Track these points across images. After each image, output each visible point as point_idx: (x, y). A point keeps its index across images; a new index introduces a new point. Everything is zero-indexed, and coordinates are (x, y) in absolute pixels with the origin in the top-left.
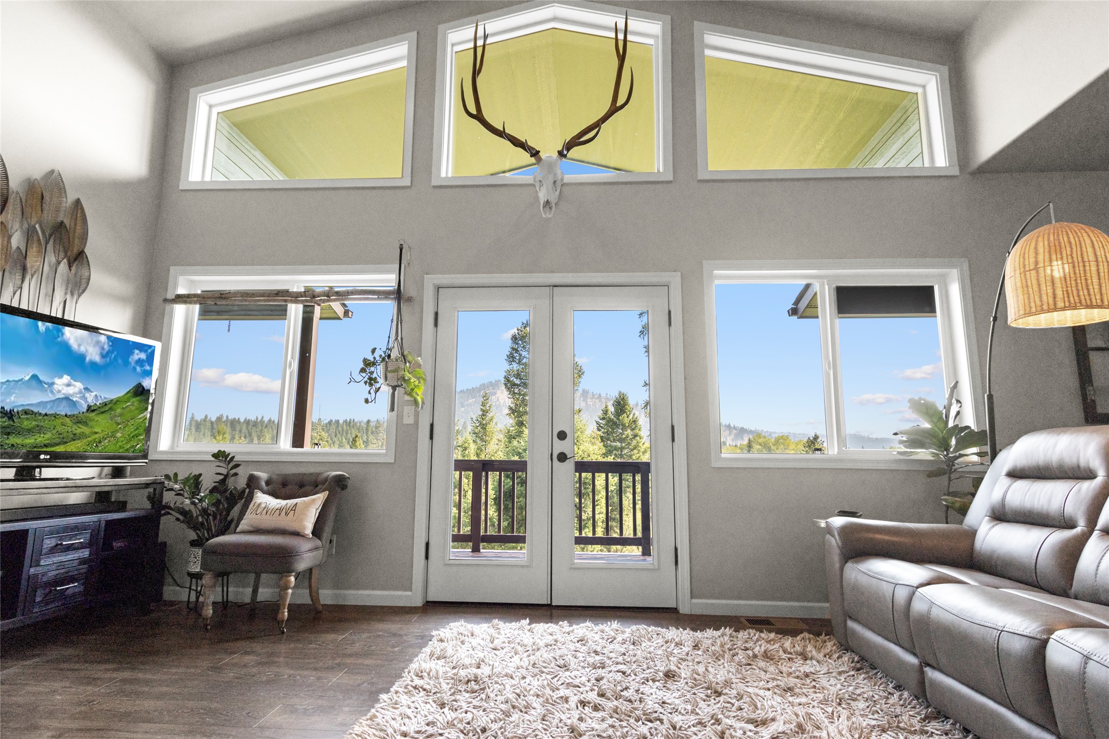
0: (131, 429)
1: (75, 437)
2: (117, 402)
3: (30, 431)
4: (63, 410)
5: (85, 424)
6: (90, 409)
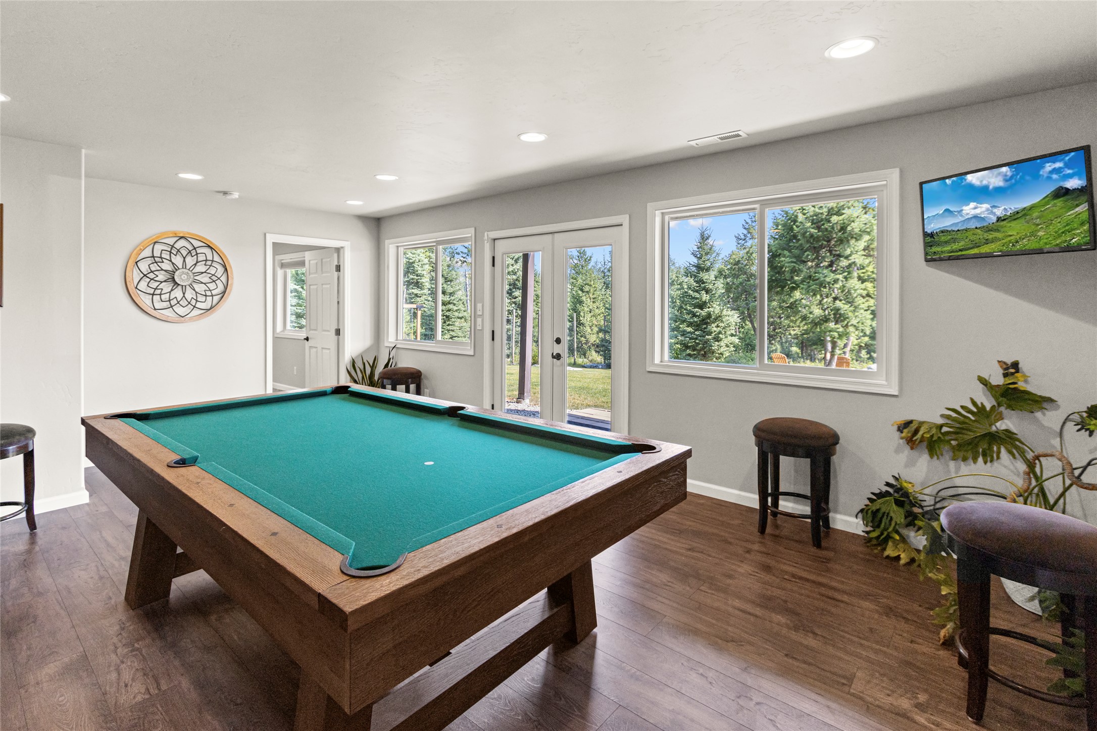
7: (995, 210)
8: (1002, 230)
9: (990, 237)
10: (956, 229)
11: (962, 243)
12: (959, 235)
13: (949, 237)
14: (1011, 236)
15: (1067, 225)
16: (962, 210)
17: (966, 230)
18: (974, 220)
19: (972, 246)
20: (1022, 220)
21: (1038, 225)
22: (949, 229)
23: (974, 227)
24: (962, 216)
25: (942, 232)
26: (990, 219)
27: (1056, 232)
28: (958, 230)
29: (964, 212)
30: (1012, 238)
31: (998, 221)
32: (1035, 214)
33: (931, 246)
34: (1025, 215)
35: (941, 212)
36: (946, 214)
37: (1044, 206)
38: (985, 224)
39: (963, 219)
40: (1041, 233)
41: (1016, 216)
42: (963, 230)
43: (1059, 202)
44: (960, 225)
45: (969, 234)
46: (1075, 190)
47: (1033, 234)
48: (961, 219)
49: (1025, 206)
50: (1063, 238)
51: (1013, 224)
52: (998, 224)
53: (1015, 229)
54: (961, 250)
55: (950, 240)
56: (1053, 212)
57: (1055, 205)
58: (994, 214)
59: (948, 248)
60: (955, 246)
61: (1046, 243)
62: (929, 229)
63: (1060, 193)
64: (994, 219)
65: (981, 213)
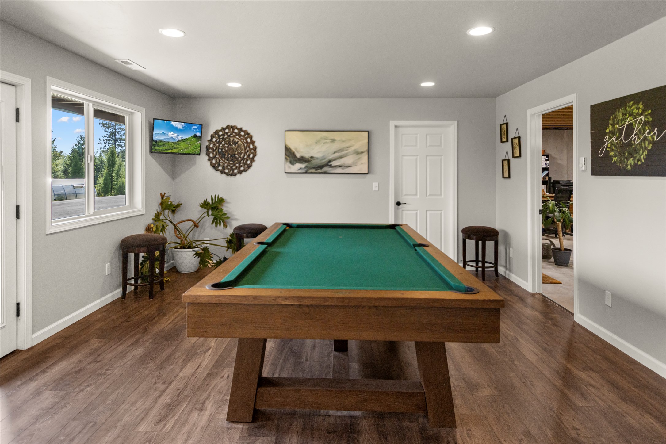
7: (178, 137)
8: (180, 144)
9: (176, 146)
10: (165, 141)
11: (166, 147)
12: (166, 144)
13: (162, 144)
14: (182, 147)
15: (196, 147)
16: (168, 134)
17: (169, 142)
18: (171, 139)
19: (169, 149)
20: (185, 142)
21: (189, 145)
22: (163, 140)
23: (171, 142)
24: (168, 136)
25: (160, 141)
26: (176, 140)
27: (193, 148)
28: (166, 142)
29: (169, 135)
30: (182, 148)
31: (179, 141)
32: (189, 141)
33: (155, 146)
34: (186, 141)
35: (161, 133)
36: (163, 134)
37: (191, 139)
38: (175, 141)
39: (168, 138)
40: (189, 148)
41: (184, 140)
42: (167, 142)
43: (195, 139)
44: (167, 140)
45: (170, 144)
46: (198, 136)
47: (187, 148)
48: (168, 137)
49: (187, 138)
50: (194, 151)
51: (183, 143)
52: (179, 142)
53: (183, 145)
54: (166, 150)
55: (162, 145)
56: (193, 142)
57: (193, 140)
58: (178, 138)
59: (161, 148)
60: (164, 148)
61: (190, 152)
62: (155, 138)
63: (195, 136)
64: (178, 140)
65: (174, 137)
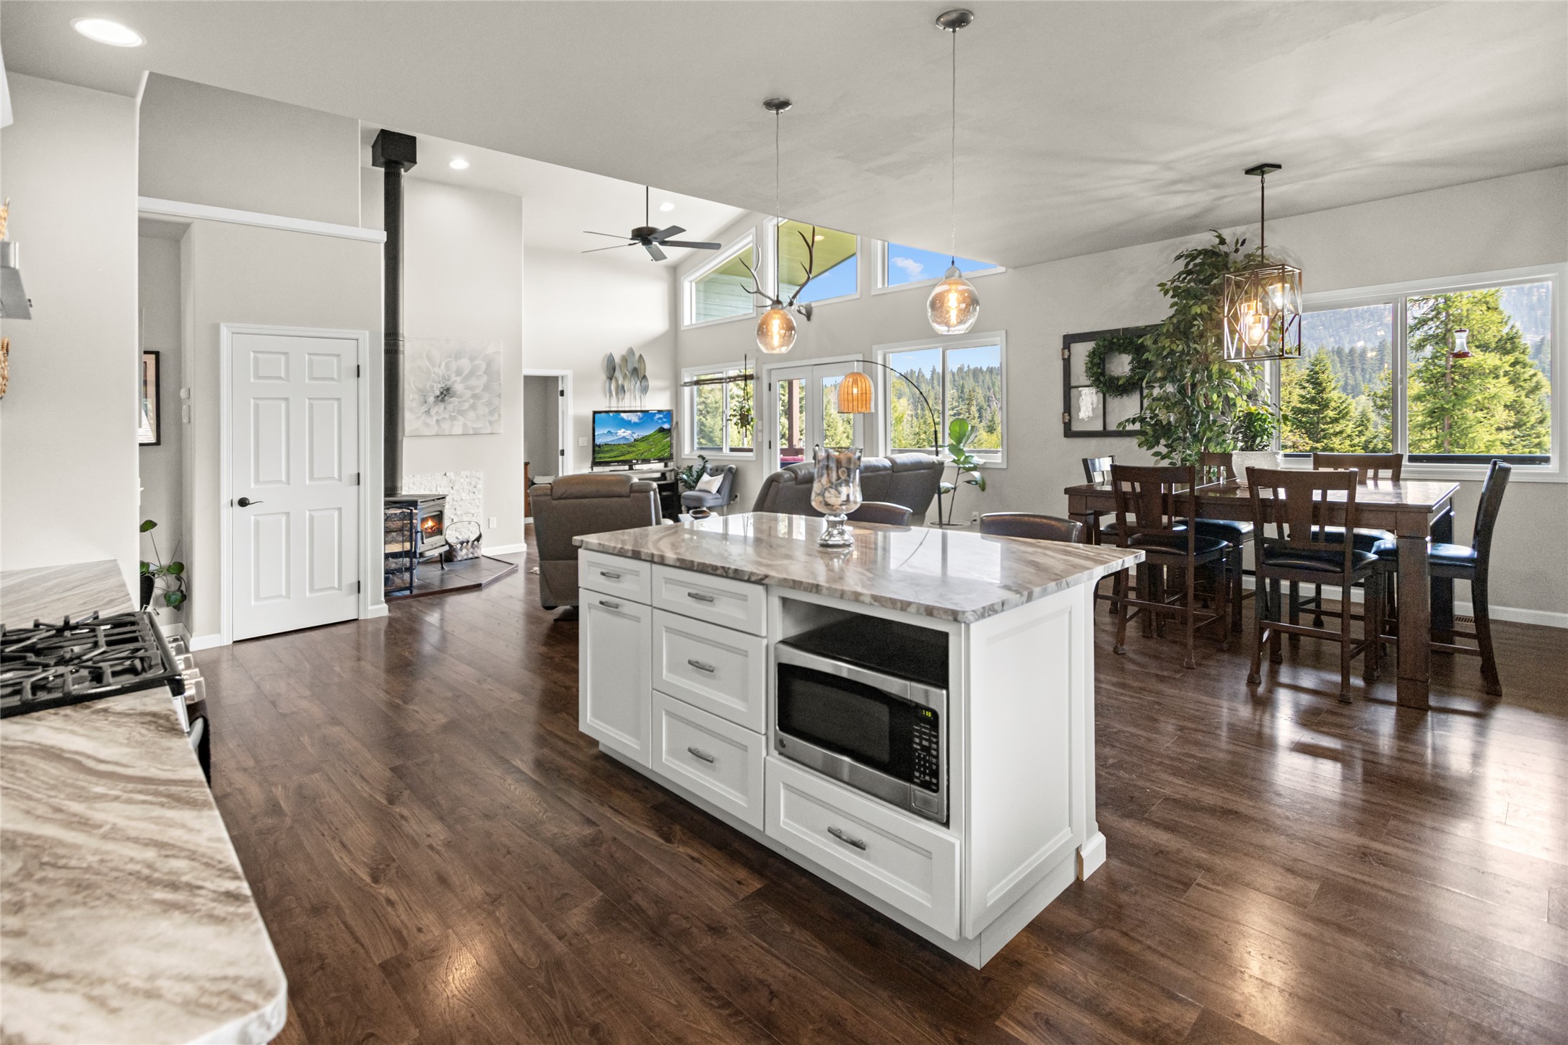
0: (660, 447)
1: (629, 453)
2: (650, 436)
3: (608, 451)
4: (622, 442)
5: (634, 447)
6: (635, 440)
